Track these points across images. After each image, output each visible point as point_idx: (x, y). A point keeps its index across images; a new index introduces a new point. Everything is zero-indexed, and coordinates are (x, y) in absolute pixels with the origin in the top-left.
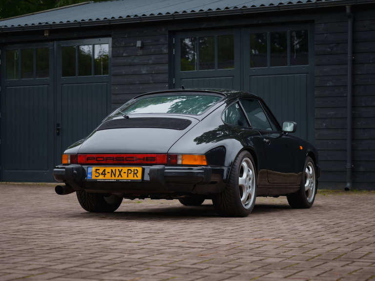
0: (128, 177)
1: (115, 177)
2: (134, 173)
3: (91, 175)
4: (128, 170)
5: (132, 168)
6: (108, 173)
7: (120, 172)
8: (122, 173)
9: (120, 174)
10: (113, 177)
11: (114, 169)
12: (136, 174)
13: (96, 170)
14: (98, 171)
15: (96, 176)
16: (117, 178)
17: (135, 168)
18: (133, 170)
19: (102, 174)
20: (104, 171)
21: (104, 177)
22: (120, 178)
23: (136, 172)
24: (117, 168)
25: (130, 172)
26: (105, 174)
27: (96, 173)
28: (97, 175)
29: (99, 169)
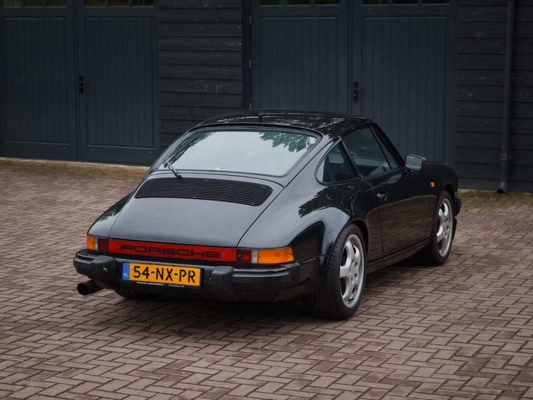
0: (180, 280)
1: (162, 279)
2: (189, 276)
3: (129, 275)
4: (181, 271)
5: (187, 270)
6: (152, 272)
7: (169, 273)
8: (172, 275)
9: (169, 276)
10: (160, 280)
11: (160, 268)
12: (192, 277)
13: (135, 267)
14: (137, 269)
15: (135, 276)
16: (164, 281)
17: (191, 269)
18: (187, 272)
19: (143, 274)
20: (147, 269)
21: (147, 278)
22: (169, 281)
23: (192, 274)
24: (165, 267)
25: (183, 273)
26: (147, 275)
27: (135, 271)
28: (137, 274)
29: (139, 267)
